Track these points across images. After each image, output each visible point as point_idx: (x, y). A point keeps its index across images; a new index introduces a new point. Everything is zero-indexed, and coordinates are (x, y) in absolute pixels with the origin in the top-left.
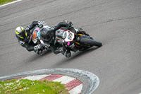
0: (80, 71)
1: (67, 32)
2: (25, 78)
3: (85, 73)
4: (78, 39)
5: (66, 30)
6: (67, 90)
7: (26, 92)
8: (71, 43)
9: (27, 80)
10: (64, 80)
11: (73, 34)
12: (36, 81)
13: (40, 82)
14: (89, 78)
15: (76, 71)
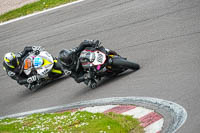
0: (160, 101)
1: (96, 52)
2: (84, 110)
3: (167, 103)
4: (110, 60)
5: (93, 51)
6: (142, 127)
7: (84, 129)
8: (102, 66)
9: (85, 112)
10: (138, 113)
11: (104, 55)
12: (98, 114)
13: (103, 115)
14: (172, 110)
15: (154, 100)
